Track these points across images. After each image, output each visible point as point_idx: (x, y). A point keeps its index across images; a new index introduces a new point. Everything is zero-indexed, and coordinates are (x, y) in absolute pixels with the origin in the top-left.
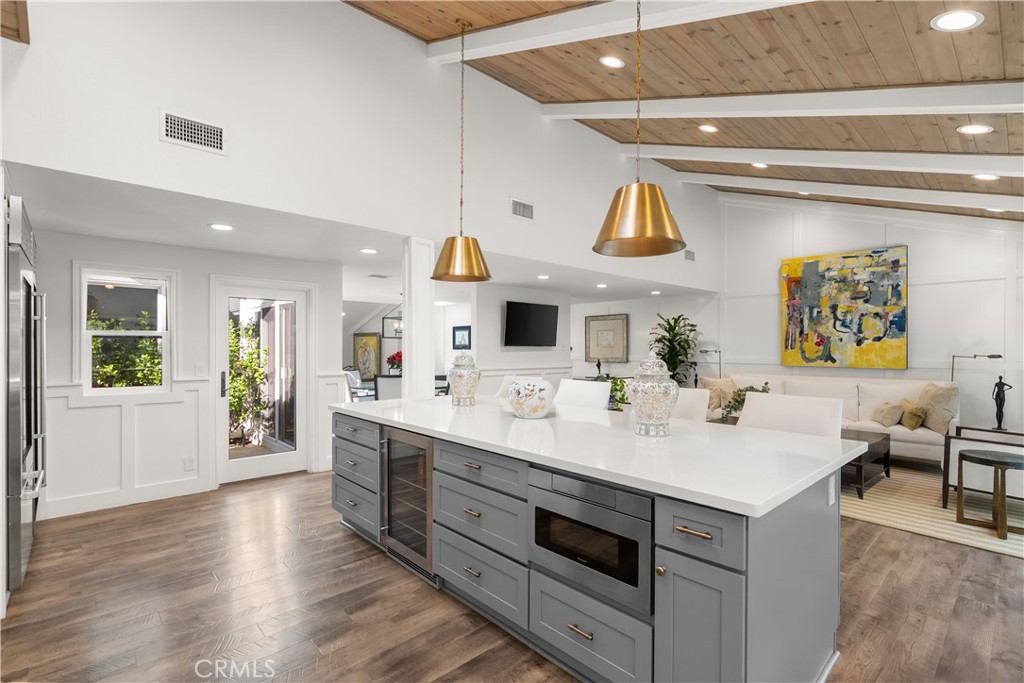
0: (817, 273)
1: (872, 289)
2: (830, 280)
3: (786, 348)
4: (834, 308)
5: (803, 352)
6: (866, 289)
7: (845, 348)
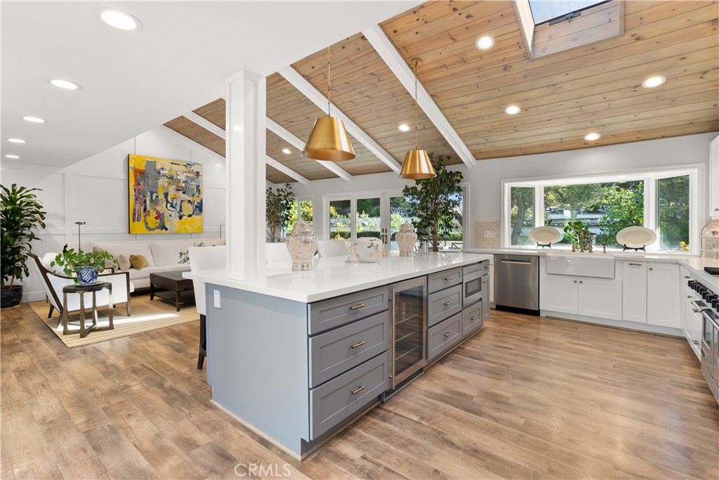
0: (155, 169)
1: (187, 186)
2: (163, 176)
3: (134, 220)
4: (166, 195)
5: (146, 224)
6: (184, 185)
7: (172, 222)
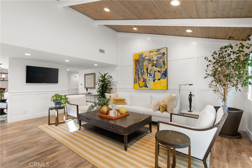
0: (143, 58)
1: (158, 62)
2: (146, 60)
3: (135, 83)
4: (147, 69)
5: (139, 84)
6: (156, 62)
7: (150, 84)
